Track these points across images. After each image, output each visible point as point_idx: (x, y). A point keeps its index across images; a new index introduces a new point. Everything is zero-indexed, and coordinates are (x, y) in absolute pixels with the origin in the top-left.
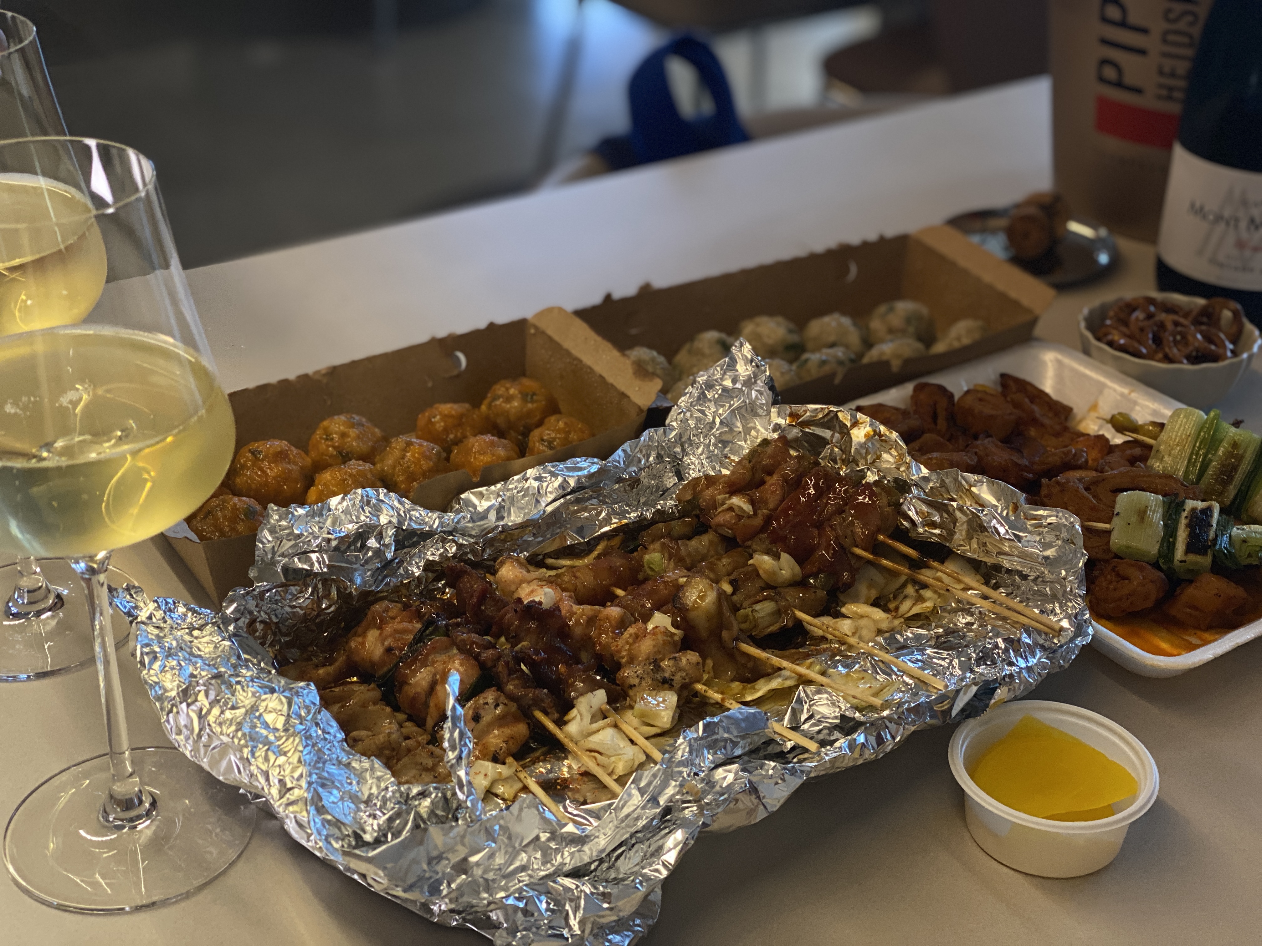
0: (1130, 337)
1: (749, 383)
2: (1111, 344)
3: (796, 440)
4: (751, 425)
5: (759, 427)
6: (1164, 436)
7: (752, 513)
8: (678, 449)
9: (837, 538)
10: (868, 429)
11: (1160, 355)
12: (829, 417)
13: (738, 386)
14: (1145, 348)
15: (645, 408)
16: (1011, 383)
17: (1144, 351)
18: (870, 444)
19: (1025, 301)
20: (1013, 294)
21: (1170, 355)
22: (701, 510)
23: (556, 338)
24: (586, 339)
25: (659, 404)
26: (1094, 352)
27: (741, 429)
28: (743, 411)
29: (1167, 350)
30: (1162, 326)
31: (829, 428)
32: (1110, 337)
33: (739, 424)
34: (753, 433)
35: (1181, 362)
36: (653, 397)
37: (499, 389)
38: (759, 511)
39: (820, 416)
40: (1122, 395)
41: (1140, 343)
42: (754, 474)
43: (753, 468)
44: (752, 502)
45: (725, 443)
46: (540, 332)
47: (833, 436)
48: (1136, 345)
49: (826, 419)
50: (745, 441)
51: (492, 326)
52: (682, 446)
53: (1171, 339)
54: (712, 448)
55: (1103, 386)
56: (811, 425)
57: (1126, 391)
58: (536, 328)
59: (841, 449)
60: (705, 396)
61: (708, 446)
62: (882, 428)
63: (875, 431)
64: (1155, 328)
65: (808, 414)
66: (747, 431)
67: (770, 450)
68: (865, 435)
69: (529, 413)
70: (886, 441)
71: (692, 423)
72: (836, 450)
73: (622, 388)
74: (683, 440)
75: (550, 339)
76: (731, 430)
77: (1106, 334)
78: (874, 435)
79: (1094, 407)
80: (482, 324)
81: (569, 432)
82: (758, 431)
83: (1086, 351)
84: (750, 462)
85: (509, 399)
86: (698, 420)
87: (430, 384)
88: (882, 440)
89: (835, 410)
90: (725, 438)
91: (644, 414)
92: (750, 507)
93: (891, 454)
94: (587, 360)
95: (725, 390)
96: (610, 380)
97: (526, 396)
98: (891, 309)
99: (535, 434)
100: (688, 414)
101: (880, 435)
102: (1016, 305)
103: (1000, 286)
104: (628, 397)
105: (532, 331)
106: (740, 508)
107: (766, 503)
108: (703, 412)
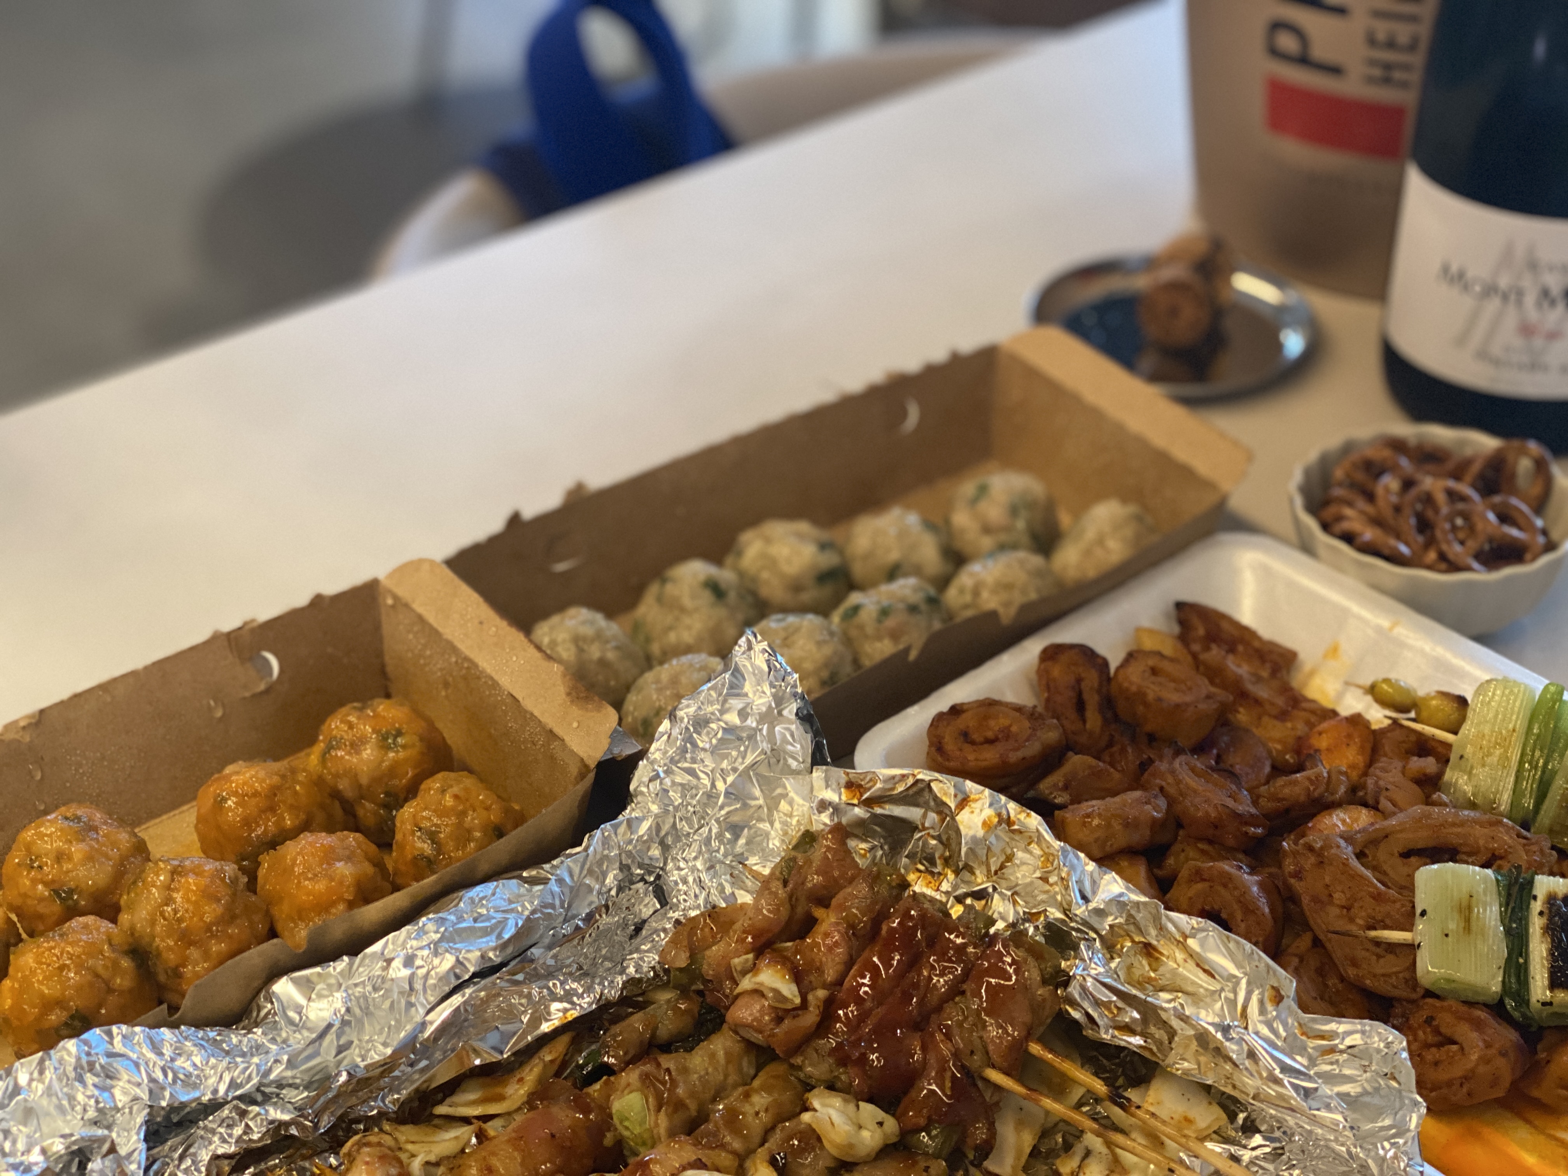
0: (1377, 522)
1: (771, 717)
2: (1348, 538)
3: (861, 823)
4: (779, 791)
5: (792, 794)
6: (1467, 729)
7: (798, 1001)
8: (655, 852)
9: (956, 1055)
10: (989, 812)
11: (1432, 556)
12: (915, 789)
13: (751, 722)
14: (1407, 544)
15: (592, 764)
16: (1196, 621)
17: (1404, 549)
18: (993, 839)
19: (1202, 466)
20: (1181, 453)
21: (1451, 556)
22: (706, 982)
23: (431, 618)
24: (481, 623)
25: (616, 751)
26: (1322, 551)
27: (761, 802)
28: (763, 770)
29: (1444, 547)
30: (1428, 499)
31: (917, 805)
32: (1346, 526)
33: (757, 792)
34: (784, 806)
35: (1468, 569)
36: (605, 743)
37: (335, 725)
38: (810, 997)
39: (900, 788)
40: (1379, 630)
41: (1398, 536)
42: (793, 908)
43: (790, 897)
44: (798, 977)
45: (736, 830)
46: (401, 605)
47: (925, 816)
48: (1392, 542)
49: (911, 792)
50: (772, 824)
51: (318, 601)
52: (662, 843)
53: (1447, 526)
54: (715, 844)
55: (1345, 612)
56: (884, 802)
57: (1385, 623)
58: (396, 598)
59: (941, 841)
60: (694, 745)
61: (708, 841)
62: (1012, 806)
63: (999, 815)
64: (1419, 507)
65: (879, 785)
66: (773, 804)
67: (818, 853)
68: (984, 823)
69: (392, 772)
70: (1020, 832)
71: (676, 797)
72: (934, 842)
73: (549, 721)
74: (663, 833)
75: (421, 619)
76: (745, 806)
77: (1340, 518)
78: (1000, 823)
79: (1333, 651)
80: (302, 600)
81: (464, 813)
82: (791, 803)
83: (1307, 548)
84: (785, 883)
85: (355, 746)
86: (685, 788)
87: (219, 713)
88: (1013, 831)
89: (927, 778)
90: (735, 819)
91: (591, 776)
92: (794, 988)
93: (1031, 853)
94: (486, 663)
95: (729, 730)
96: (528, 704)
97: (385, 740)
98: (983, 490)
99: (406, 813)
100: (668, 781)
101: (1009, 822)
102: (1186, 473)
103: (1159, 439)
104: (563, 740)
105: (390, 602)
106: (776, 991)
107: (820, 970)
108: (691, 772)
